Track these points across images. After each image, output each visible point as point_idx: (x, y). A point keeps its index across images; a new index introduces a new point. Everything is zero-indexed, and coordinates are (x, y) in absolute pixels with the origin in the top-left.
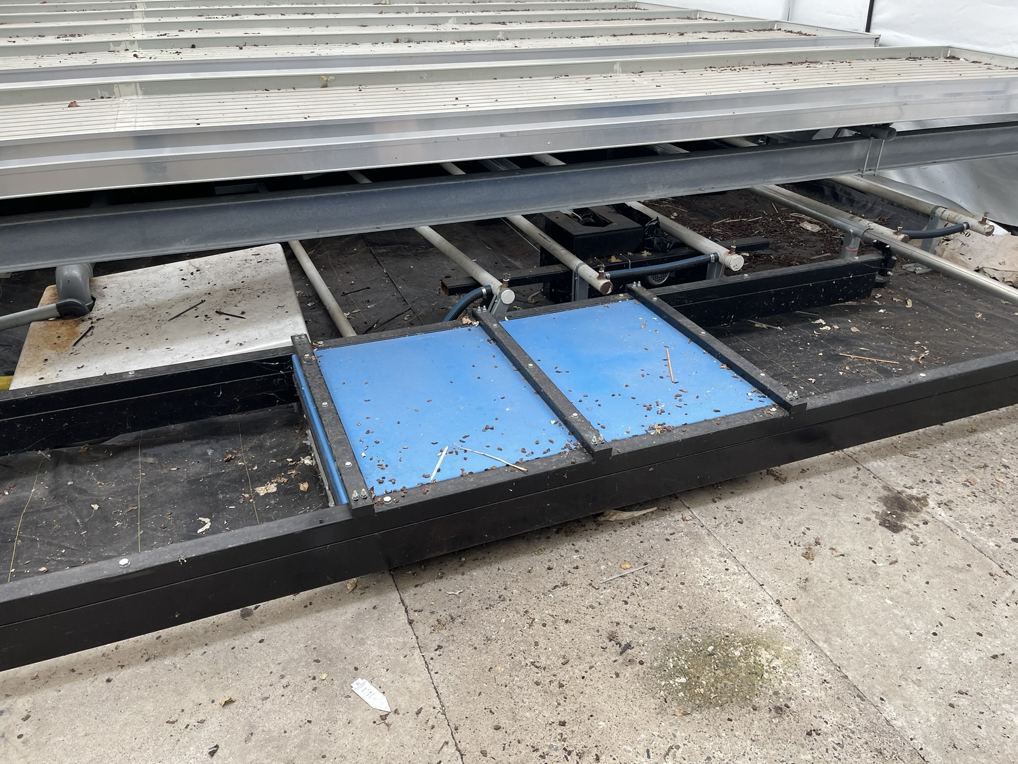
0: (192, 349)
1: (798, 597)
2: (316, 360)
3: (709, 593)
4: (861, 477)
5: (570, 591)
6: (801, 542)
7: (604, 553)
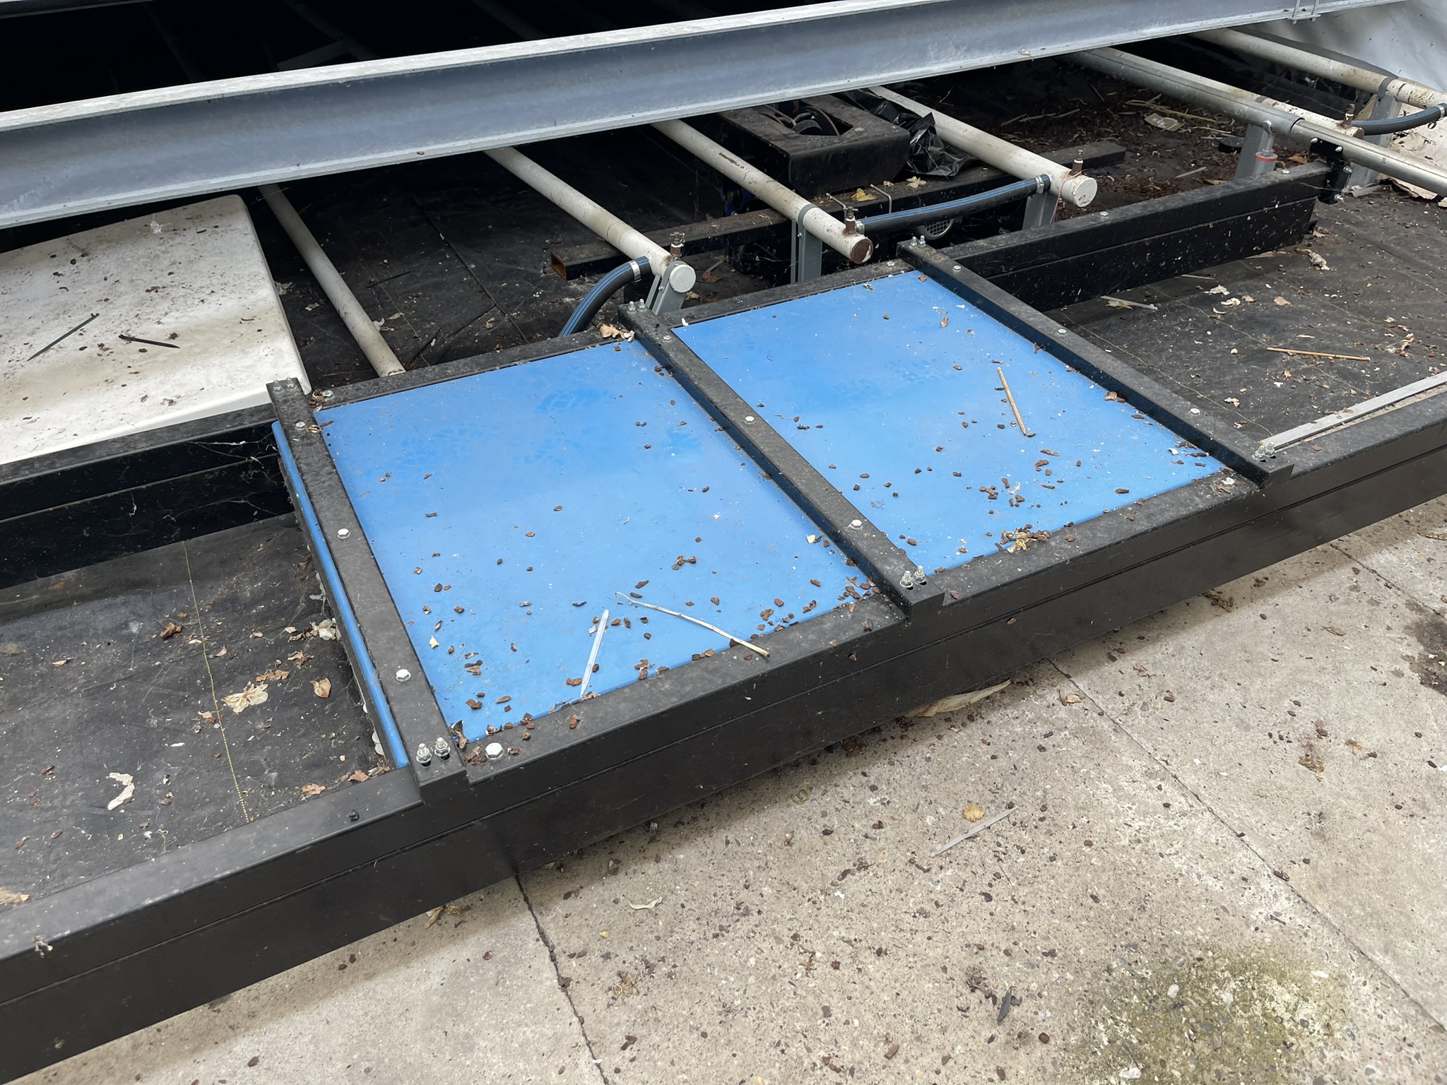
0: (73, 417)
1: (1315, 856)
2: (320, 433)
3: (1144, 862)
4: (1365, 587)
5: (875, 880)
6: (1291, 733)
7: (925, 788)
